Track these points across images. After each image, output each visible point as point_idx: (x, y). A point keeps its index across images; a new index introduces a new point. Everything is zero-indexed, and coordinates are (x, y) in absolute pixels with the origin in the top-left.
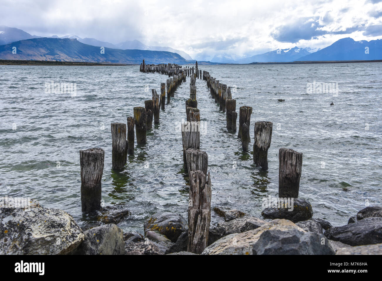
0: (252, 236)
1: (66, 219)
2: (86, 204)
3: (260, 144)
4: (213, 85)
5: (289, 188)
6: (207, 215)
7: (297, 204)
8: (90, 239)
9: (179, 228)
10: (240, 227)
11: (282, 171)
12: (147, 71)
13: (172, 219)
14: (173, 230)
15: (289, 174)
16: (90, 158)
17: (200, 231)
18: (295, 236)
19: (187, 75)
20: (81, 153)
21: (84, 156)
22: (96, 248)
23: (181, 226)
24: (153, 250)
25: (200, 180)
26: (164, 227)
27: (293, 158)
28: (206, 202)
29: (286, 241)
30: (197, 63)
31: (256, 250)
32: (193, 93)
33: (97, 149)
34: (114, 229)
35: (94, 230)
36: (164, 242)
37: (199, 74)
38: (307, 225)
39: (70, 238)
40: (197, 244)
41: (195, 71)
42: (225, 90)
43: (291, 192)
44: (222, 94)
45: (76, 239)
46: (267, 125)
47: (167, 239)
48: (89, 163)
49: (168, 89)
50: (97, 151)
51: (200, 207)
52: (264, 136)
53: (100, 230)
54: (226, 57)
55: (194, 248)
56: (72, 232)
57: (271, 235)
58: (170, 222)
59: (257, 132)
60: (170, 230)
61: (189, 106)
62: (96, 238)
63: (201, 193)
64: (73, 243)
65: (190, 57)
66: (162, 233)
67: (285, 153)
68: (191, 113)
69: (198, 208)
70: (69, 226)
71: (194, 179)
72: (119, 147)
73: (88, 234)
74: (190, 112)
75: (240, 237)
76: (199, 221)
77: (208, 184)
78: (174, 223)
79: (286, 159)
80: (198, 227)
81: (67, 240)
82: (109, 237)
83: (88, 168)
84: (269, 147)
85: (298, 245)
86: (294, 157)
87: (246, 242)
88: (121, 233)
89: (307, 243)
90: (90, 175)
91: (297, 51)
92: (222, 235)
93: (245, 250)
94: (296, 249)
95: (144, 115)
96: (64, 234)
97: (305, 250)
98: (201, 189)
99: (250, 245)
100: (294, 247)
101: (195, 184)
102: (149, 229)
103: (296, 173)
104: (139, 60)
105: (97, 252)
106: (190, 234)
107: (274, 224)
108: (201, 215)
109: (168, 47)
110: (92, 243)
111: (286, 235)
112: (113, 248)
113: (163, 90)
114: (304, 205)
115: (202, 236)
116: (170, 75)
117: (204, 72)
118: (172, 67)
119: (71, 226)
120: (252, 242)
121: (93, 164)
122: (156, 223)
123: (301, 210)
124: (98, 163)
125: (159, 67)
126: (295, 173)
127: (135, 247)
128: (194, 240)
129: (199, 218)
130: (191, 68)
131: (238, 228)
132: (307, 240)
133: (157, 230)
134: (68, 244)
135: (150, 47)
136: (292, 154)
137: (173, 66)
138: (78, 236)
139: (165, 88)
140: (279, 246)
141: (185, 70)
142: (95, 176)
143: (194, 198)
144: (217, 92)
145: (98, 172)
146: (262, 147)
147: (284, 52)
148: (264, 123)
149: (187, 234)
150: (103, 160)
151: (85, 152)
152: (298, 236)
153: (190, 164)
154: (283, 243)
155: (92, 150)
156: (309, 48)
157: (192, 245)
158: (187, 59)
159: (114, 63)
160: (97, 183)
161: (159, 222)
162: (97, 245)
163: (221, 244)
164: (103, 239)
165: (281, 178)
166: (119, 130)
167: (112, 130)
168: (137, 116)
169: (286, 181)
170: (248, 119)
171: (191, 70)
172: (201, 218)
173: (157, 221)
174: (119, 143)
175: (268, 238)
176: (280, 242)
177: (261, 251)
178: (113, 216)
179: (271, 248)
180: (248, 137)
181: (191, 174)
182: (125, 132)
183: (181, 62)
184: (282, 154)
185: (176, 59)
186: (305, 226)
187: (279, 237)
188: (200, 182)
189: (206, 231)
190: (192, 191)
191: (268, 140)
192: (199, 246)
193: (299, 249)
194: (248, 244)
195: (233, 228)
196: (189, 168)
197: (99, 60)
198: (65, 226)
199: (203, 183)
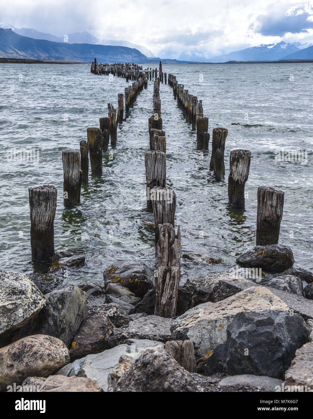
0: (226, 307)
1: (27, 284)
2: (37, 249)
3: (236, 177)
4: (181, 95)
5: (268, 232)
6: (177, 274)
7: (277, 251)
8: (52, 304)
9: (143, 280)
10: (212, 284)
11: (260, 213)
12: (100, 72)
13: (135, 270)
14: (137, 282)
15: (268, 217)
16: (41, 198)
17: (169, 290)
18: (270, 317)
19: (149, 79)
20: (31, 191)
21: (34, 195)
22: (59, 314)
23: (145, 278)
24: (118, 313)
25: (169, 234)
26: (126, 278)
27: (274, 199)
28: (175, 258)
29: (260, 323)
30: (161, 63)
31: (230, 331)
32: (157, 108)
33: (48, 186)
34: (76, 292)
35: (56, 294)
36: (127, 297)
37: (164, 77)
38: (286, 281)
39: (32, 305)
40: (165, 304)
41: (158, 73)
42: (195, 103)
43: (270, 237)
44: (191, 108)
45: (39, 306)
46: (245, 154)
47: (130, 293)
48: (39, 202)
49: (127, 100)
50: (49, 189)
51: (169, 263)
52: (241, 167)
53: (62, 294)
54: (197, 54)
55: (162, 308)
56: (33, 299)
57: (246, 317)
58: (133, 272)
59: (233, 162)
60: (134, 283)
61: (153, 127)
62: (58, 303)
63: (170, 249)
64: (35, 310)
65: (152, 54)
66: (124, 286)
67: (264, 193)
68: (156, 137)
69: (166, 265)
70: (31, 293)
71: (162, 233)
72: (72, 179)
73: (49, 299)
74: (155, 135)
75: (213, 308)
76: (167, 280)
77: (177, 238)
78: (138, 275)
79: (265, 200)
80: (167, 286)
81: (29, 307)
82: (72, 302)
83: (39, 209)
84: (246, 180)
85: (273, 327)
86: (275, 197)
87: (220, 313)
88: (84, 296)
89: (281, 324)
90: (41, 216)
91: (283, 47)
92: (192, 293)
93: (218, 323)
94: (271, 331)
95: (99, 138)
96: (26, 301)
97: (280, 332)
98: (170, 244)
99: (224, 317)
100: (269, 329)
101: (163, 239)
102: (110, 280)
103: (277, 215)
104: (90, 58)
105: (59, 318)
106: (158, 294)
107: (250, 293)
108: (170, 274)
110: (54, 308)
111: (261, 316)
112: (76, 312)
113: (120, 102)
114: (284, 252)
115: (171, 296)
116: (128, 78)
117: (170, 76)
118: (130, 68)
119: (32, 292)
120: (226, 314)
121: (44, 204)
122: (117, 273)
123: (281, 258)
124: (50, 203)
125: (115, 68)
126: (275, 215)
127: (99, 309)
128: (162, 300)
129: (168, 277)
130: (153, 70)
131: (210, 285)
132: (282, 321)
133: (119, 282)
134: (30, 312)
135: (103, 41)
136: (273, 193)
137: (132, 67)
138: (40, 302)
139: (123, 100)
140: (253, 329)
141: (147, 73)
142: (47, 217)
143: (163, 254)
144: (186, 104)
145: (50, 214)
146: (238, 180)
147: (268, 49)
148: (241, 152)
149: (154, 292)
150: (55, 199)
151: (34, 190)
152: (272, 318)
153: (156, 205)
154: (257, 326)
155: (43, 189)
156: (298, 43)
157: (159, 305)
158: (149, 56)
159: (59, 61)
160: (49, 226)
161: (121, 272)
162: (59, 310)
163: (193, 315)
164: (65, 304)
165: (259, 221)
166: (72, 159)
167: (64, 159)
168: (92, 138)
169: (265, 224)
170: (222, 143)
171: (153, 72)
172: (170, 276)
173: (119, 272)
174: (72, 174)
175: (242, 319)
176: (255, 324)
177: (235, 334)
178: (68, 264)
179: (246, 330)
180: (222, 165)
181: (160, 227)
182: (79, 161)
183: (141, 60)
184: (261, 194)
185: (135, 57)
186: (284, 282)
187: (254, 319)
188: (169, 237)
189: (175, 290)
190: (160, 246)
191: (245, 172)
192: (168, 306)
193: (273, 331)
194: (222, 316)
195: (205, 284)
196: (155, 209)
197: (40, 56)
198: (27, 293)
199: (172, 237)
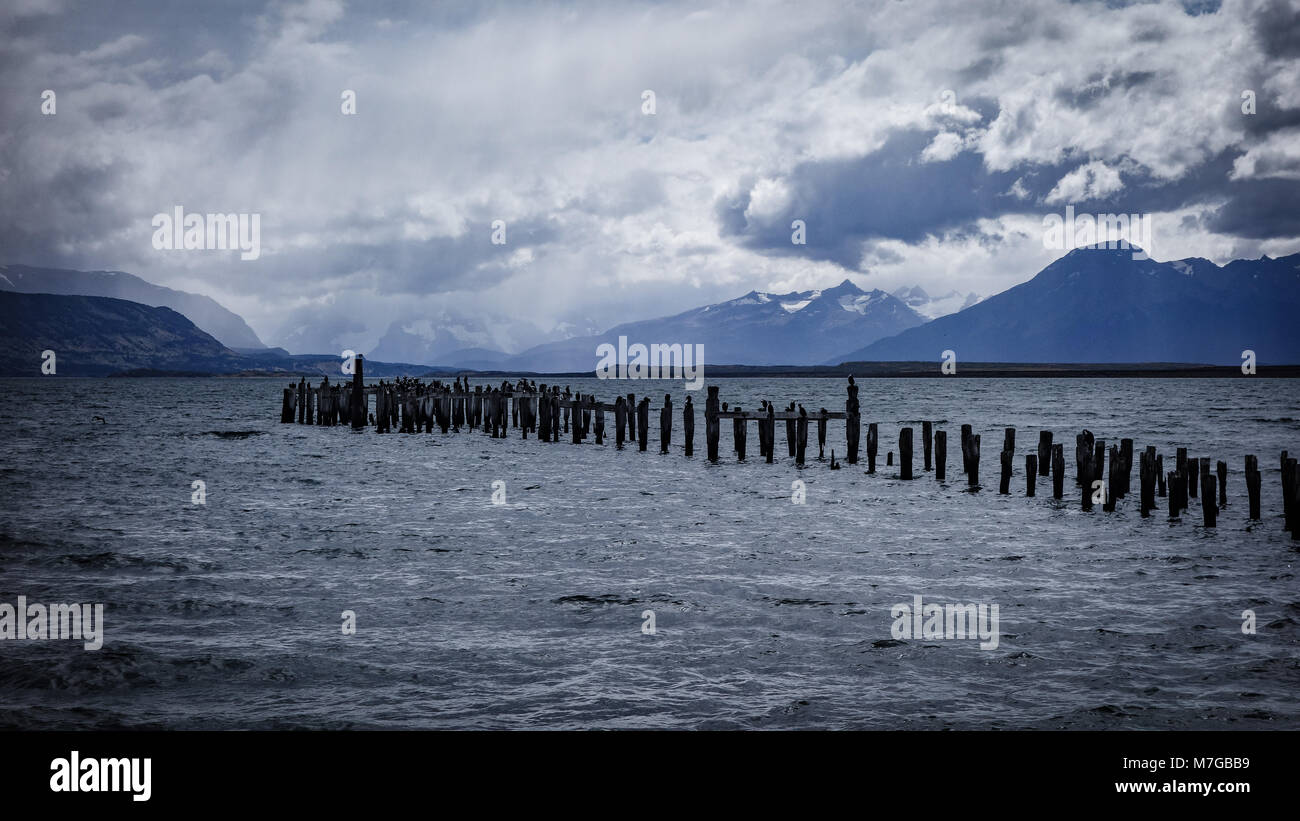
91: (853, 307)
109: (118, 274)
147: (787, 312)
156: (917, 292)
